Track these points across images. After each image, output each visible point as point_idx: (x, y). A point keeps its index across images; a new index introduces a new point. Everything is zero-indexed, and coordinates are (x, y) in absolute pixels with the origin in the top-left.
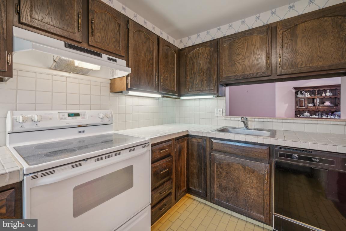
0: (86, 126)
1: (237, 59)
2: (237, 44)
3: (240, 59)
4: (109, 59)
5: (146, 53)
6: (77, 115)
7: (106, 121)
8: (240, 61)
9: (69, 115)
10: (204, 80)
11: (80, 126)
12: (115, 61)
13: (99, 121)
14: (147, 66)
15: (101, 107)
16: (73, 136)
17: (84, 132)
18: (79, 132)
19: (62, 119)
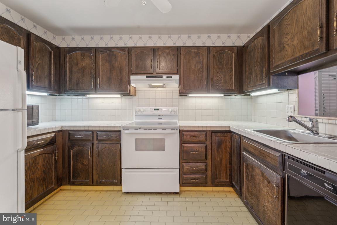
0: (162, 116)
1: (286, 40)
2: (286, 20)
3: (288, 40)
4: (167, 77)
5: (196, 65)
6: (158, 110)
7: (173, 114)
8: (289, 42)
9: (155, 110)
10: (258, 73)
11: (159, 116)
12: (171, 77)
13: (168, 114)
14: (196, 74)
15: (173, 106)
16: (156, 120)
17: (161, 119)
18: (159, 119)
19: (151, 111)
